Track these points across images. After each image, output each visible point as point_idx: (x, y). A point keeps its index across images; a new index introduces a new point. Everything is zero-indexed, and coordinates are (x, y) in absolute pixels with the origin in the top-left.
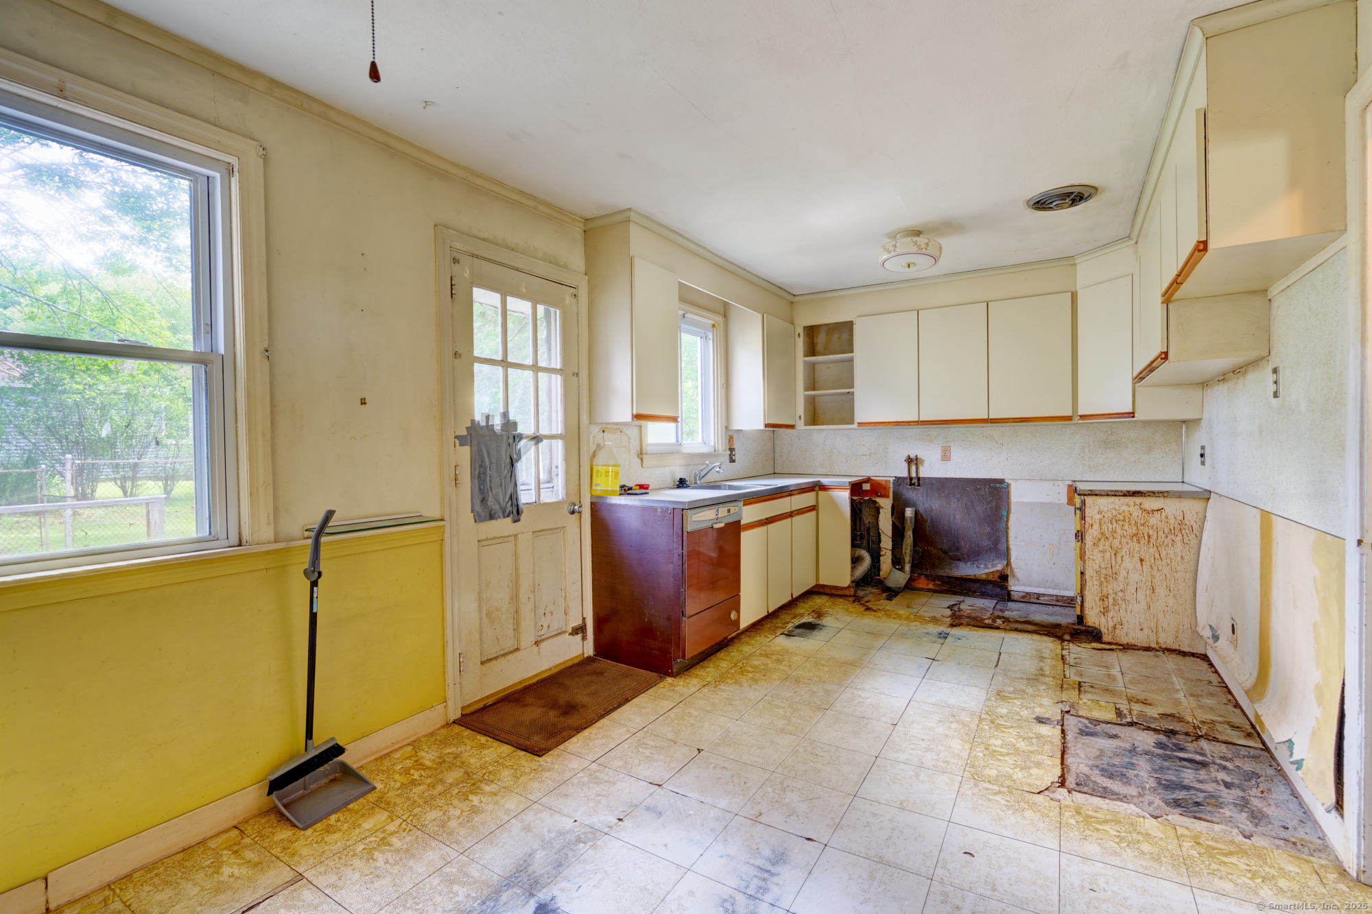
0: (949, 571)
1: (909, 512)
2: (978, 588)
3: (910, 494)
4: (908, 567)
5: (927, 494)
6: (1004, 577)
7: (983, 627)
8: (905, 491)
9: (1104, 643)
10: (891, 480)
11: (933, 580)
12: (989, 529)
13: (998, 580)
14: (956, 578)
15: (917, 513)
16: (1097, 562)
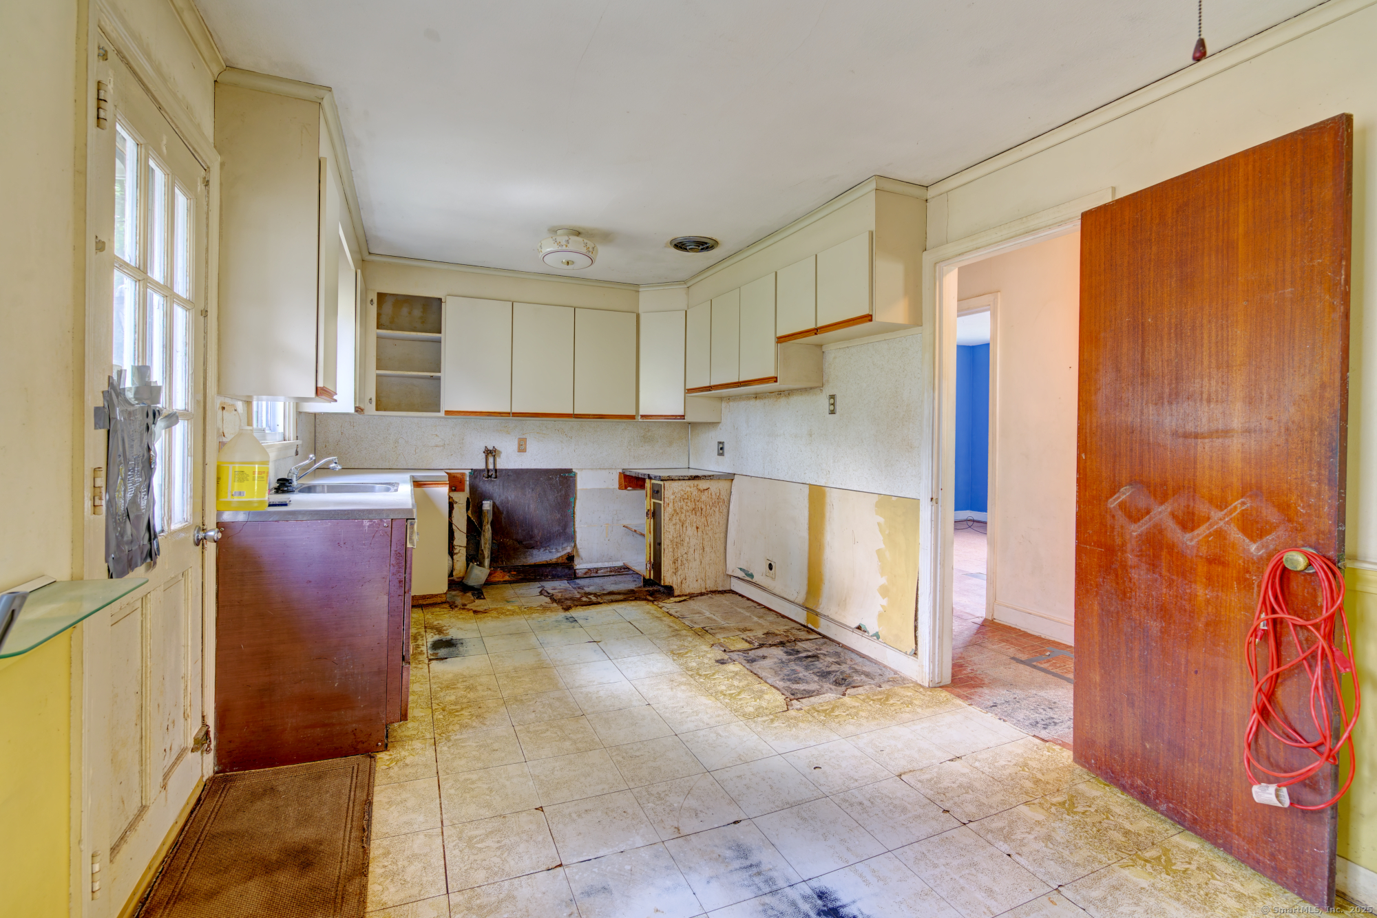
0: (524, 560)
1: (487, 505)
2: (549, 572)
3: (486, 486)
4: (487, 562)
5: (503, 485)
6: (571, 558)
7: (582, 605)
8: (481, 483)
9: (676, 597)
10: (467, 472)
11: (509, 572)
12: (559, 515)
13: (566, 561)
14: (531, 566)
15: (494, 506)
16: (671, 533)
